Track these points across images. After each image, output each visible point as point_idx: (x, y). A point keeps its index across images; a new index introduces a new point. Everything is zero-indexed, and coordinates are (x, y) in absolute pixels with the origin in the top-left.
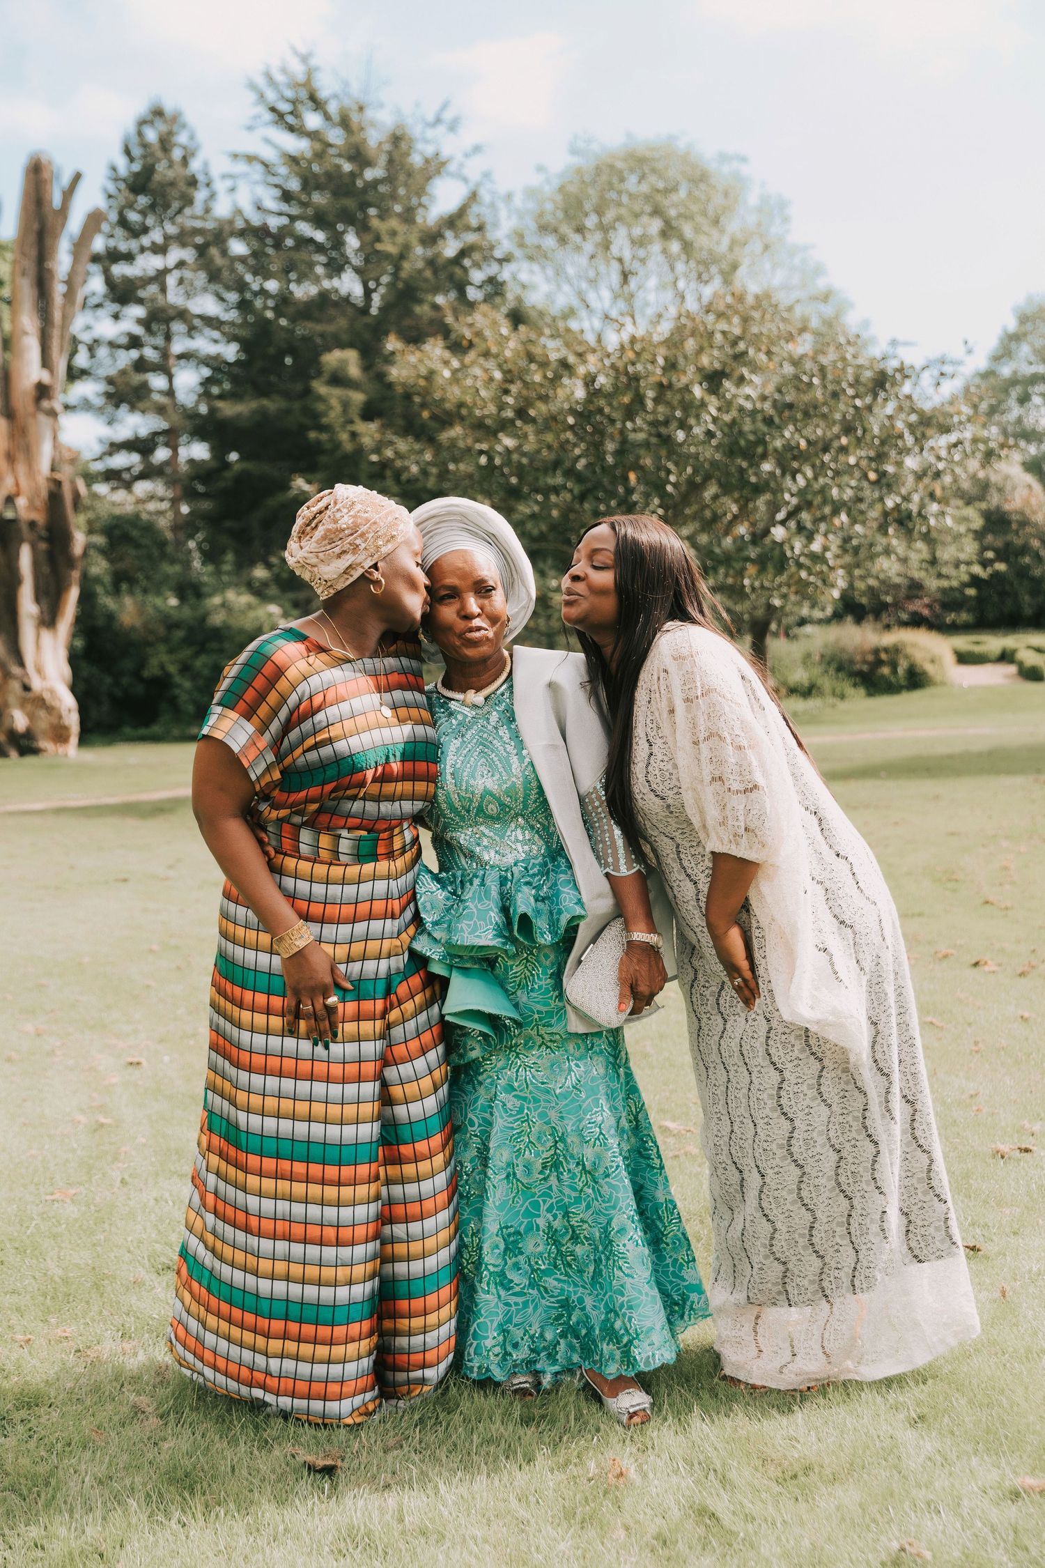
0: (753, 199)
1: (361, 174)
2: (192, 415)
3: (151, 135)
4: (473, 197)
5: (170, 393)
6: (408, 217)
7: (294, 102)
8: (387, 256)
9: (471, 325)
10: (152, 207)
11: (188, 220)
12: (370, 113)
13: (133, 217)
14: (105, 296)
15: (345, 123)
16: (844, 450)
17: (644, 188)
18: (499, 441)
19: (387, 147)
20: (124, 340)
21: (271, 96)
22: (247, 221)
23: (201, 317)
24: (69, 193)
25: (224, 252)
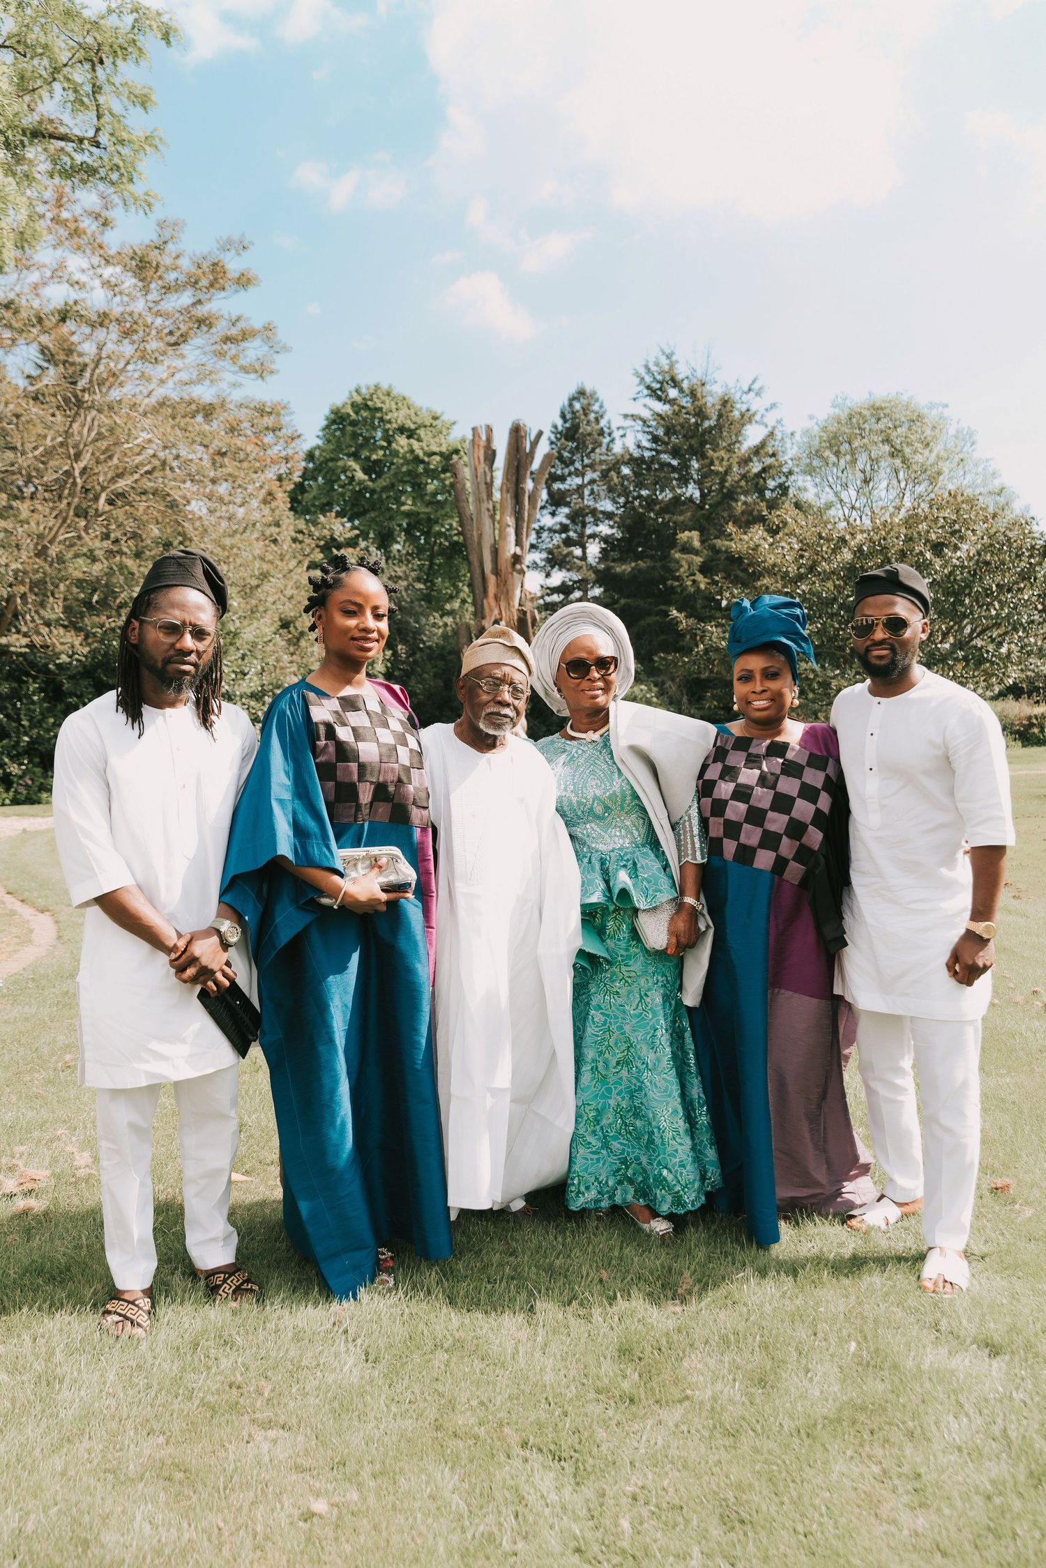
0: (952, 431)
1: (701, 425)
2: (596, 571)
3: (577, 406)
4: (772, 434)
5: (584, 558)
6: (729, 450)
7: (662, 383)
8: (717, 473)
9: (779, 516)
10: (577, 448)
11: (596, 456)
12: (708, 387)
13: (566, 454)
14: (547, 502)
15: (693, 394)
16: (1020, 590)
17: (881, 426)
18: (799, 587)
19: (718, 407)
20: (558, 527)
21: (648, 379)
22: (631, 455)
23: (603, 512)
24: (535, 444)
25: (619, 473)
